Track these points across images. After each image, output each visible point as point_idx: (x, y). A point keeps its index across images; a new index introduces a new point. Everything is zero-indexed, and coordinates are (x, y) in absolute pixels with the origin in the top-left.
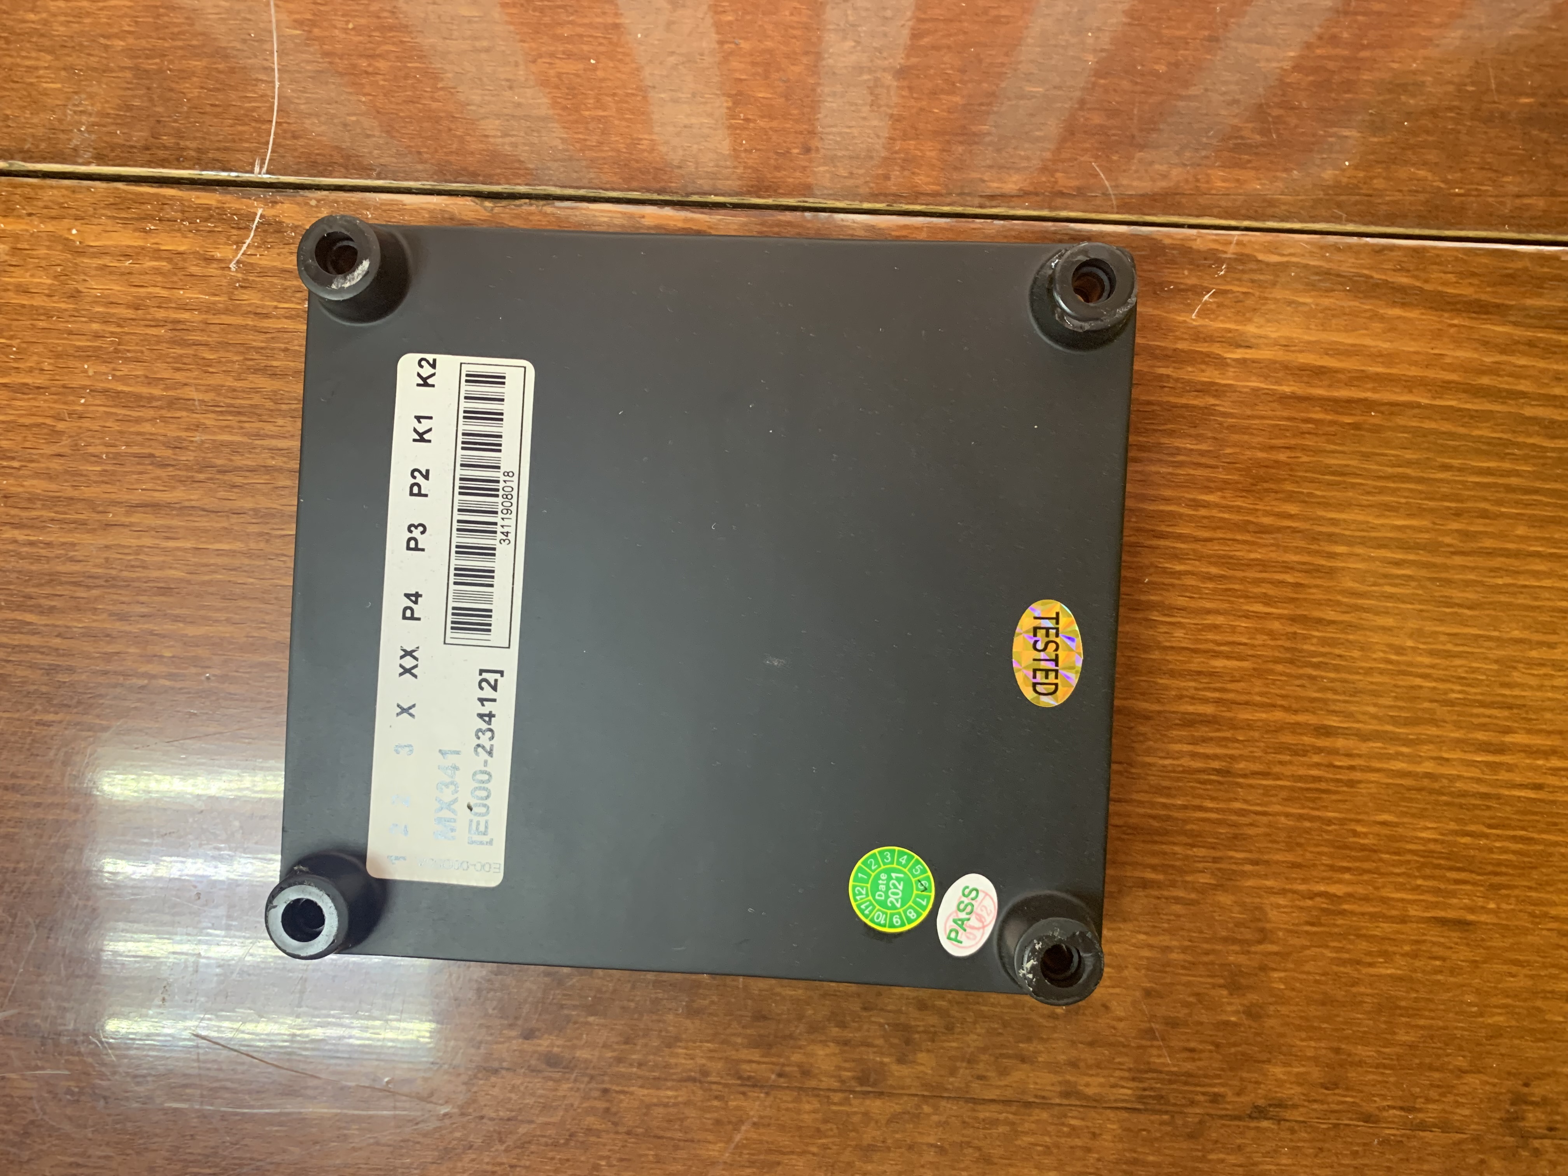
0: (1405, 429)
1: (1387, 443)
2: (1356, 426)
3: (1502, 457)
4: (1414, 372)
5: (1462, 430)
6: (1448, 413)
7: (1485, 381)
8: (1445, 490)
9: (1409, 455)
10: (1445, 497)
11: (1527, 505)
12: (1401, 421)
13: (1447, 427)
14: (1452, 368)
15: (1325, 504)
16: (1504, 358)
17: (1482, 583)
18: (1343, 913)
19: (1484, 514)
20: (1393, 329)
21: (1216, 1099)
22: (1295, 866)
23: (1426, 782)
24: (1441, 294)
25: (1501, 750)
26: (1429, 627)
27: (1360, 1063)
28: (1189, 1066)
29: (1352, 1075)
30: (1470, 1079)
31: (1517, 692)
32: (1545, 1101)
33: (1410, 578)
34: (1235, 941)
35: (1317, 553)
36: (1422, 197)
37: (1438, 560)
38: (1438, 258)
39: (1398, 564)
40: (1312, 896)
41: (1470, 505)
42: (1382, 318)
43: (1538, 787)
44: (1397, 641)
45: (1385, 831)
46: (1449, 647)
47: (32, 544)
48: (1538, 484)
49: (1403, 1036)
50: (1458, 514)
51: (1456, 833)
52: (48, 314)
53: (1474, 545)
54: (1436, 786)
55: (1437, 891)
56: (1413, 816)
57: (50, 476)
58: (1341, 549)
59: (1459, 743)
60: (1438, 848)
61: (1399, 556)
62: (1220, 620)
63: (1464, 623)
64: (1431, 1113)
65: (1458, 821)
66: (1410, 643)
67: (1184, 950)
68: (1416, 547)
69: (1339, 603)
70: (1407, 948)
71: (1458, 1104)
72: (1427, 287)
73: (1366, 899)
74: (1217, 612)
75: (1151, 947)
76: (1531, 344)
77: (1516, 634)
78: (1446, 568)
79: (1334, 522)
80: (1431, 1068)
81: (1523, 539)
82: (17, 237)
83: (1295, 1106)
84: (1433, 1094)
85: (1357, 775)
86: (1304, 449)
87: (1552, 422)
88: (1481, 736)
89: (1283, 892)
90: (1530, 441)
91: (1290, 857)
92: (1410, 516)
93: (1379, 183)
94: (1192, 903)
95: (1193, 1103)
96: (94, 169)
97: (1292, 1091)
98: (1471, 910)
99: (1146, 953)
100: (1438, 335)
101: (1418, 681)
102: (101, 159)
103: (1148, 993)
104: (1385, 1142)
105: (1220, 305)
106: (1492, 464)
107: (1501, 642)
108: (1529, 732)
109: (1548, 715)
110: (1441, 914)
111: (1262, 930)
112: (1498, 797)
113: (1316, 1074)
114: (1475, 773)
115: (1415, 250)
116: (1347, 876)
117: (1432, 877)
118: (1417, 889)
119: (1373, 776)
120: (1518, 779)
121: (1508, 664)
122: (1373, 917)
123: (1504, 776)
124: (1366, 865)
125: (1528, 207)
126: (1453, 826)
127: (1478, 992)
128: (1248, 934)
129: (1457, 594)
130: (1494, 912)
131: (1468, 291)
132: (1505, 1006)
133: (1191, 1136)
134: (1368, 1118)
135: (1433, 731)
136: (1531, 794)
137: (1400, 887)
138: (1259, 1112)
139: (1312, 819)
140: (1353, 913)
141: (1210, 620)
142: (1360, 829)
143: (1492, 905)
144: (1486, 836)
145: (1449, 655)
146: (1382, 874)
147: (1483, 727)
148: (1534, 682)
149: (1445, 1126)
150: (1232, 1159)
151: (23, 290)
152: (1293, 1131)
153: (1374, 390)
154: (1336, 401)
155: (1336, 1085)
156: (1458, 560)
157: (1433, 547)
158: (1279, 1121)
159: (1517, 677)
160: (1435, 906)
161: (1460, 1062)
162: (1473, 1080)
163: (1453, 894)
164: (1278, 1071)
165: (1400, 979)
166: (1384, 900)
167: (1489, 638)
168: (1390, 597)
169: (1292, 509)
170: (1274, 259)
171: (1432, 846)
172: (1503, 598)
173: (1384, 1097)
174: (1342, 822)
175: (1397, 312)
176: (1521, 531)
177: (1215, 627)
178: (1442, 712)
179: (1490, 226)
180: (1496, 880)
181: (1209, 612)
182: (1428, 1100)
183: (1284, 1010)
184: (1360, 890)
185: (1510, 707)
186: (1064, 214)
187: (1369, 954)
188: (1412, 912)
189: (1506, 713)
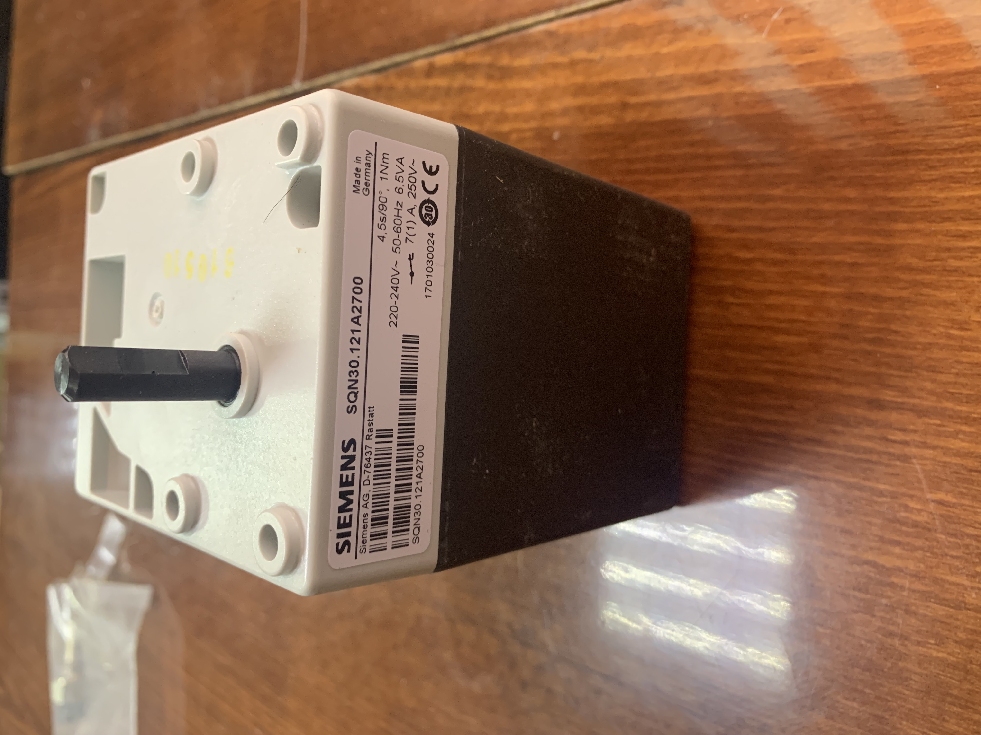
1: (955, 114)
12: (970, 88)
39: (965, 236)
40: (860, 563)
44: (961, 317)
45: (940, 510)
58: (900, 227)
61: (965, 227)
62: (781, 300)
69: (897, 280)
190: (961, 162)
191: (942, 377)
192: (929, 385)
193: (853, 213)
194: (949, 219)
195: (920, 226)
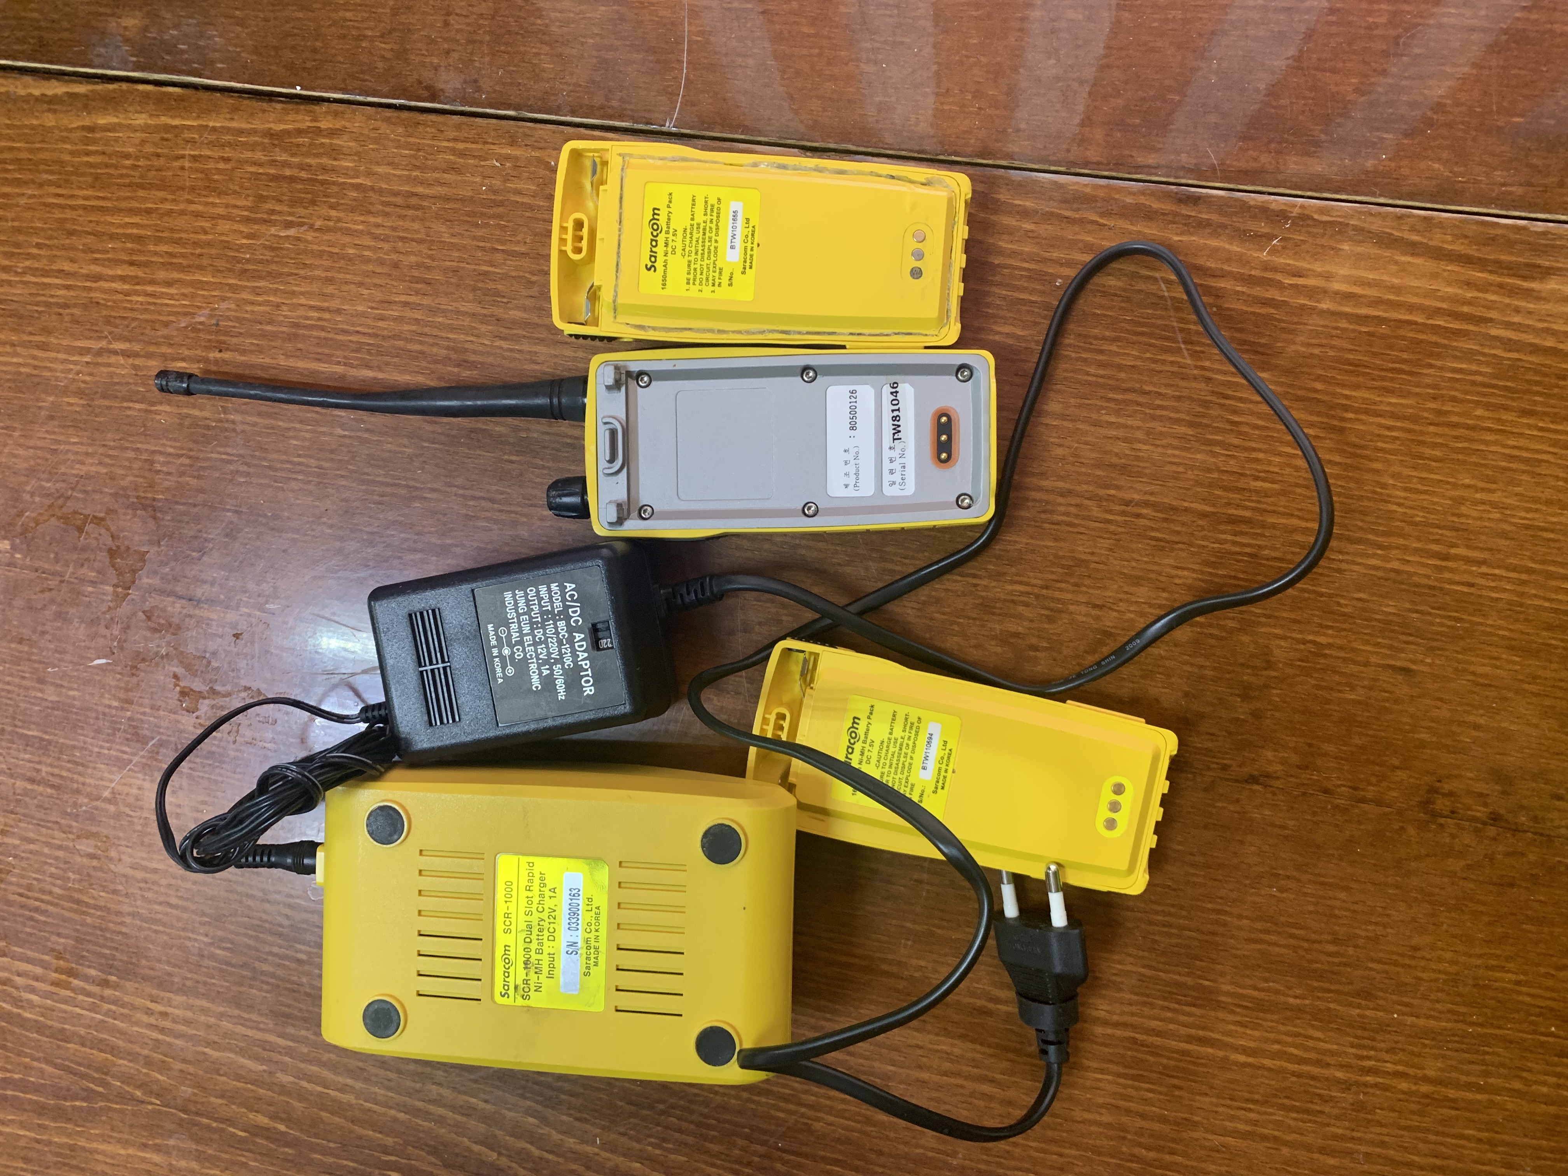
0: (1404, 338)
1: (1391, 347)
2: (1370, 334)
3: (1470, 361)
4: (1414, 300)
5: (1445, 342)
6: (1435, 329)
7: (1465, 309)
8: (1428, 380)
9: (1405, 356)
10: (1428, 386)
11: (1485, 395)
12: (1401, 332)
13: (1434, 338)
14: (1442, 299)
15: (1343, 385)
16: (1481, 295)
17: (1447, 446)
18: (1325, 656)
19: (1454, 399)
20: (1404, 270)
21: (1225, 768)
22: (1295, 621)
23: (1392, 575)
24: (1440, 249)
25: (1446, 557)
26: (1407, 472)
27: (1325, 755)
28: (1209, 745)
29: (1319, 762)
30: (1399, 773)
31: (1463, 520)
32: (1451, 794)
33: (1397, 438)
34: (1248, 667)
35: (1333, 417)
36: (1434, 182)
37: (1417, 428)
38: (1441, 225)
39: (1389, 428)
40: (1305, 642)
41: (1444, 392)
42: (1396, 263)
43: (1472, 585)
44: (1382, 480)
45: (1360, 604)
46: (1419, 487)
47: (511, 350)
48: (1494, 382)
49: (1357, 740)
50: (1434, 398)
51: (1409, 610)
52: (531, 208)
53: (1442, 419)
54: (1399, 578)
55: (1390, 647)
56: (1381, 596)
57: (524, 309)
58: (1351, 415)
59: (1416, 551)
60: (1395, 619)
61: (1390, 423)
62: (1261, 456)
63: (1431, 471)
64: (1371, 792)
65: (1412, 602)
66: (1391, 482)
67: (1215, 669)
68: (1404, 418)
69: (1345, 451)
70: (1366, 683)
71: (1389, 788)
72: (1431, 243)
73: (1341, 648)
74: (1260, 450)
75: (1192, 665)
76: (1501, 286)
77: (1467, 481)
78: (1422, 433)
79: (1347, 397)
80: (1373, 763)
81: (1479, 418)
82: (517, 159)
83: (1278, 778)
84: (1374, 780)
85: (1344, 566)
86: (1332, 347)
87: (1510, 340)
88: (1435, 547)
89: (1284, 638)
90: (1493, 352)
91: (1292, 615)
92: (1404, 397)
93: (1405, 171)
94: (1222, 639)
95: (1209, 769)
96: (568, 119)
97: (1278, 768)
98: (1414, 662)
99: (1187, 668)
100: (1435, 276)
101: (1395, 507)
102: (573, 113)
103: (1186, 695)
104: (1336, 807)
105: (1284, 248)
106: (1464, 366)
107: (1455, 486)
108: (1468, 547)
109: (1483, 538)
110: (1392, 662)
111: (1268, 662)
112: (1441, 589)
113: (1294, 759)
114: (1427, 571)
115: (1425, 218)
116: (1330, 632)
117: (1390, 638)
118: (1377, 645)
119: (1356, 568)
120: (1457, 578)
121: (1459, 501)
122: (1344, 659)
123: (1447, 575)
124: (1345, 626)
125: (1511, 193)
126: (1408, 605)
127: (1412, 716)
128: (1257, 663)
129: (1428, 452)
130: (1430, 665)
131: (1459, 247)
132: (1429, 728)
133: (1205, 790)
134: (1326, 791)
135: (1401, 541)
136: (1465, 589)
137: (1367, 643)
138: (1253, 779)
139: (1309, 592)
140: (1331, 656)
141: (1254, 455)
142: (1342, 601)
143: (1429, 660)
144: (1430, 614)
145: (1417, 491)
146: (1354, 633)
147: (1437, 542)
148: (1475, 514)
149: (1379, 803)
150: (1232, 807)
151: (518, 192)
152: (1274, 794)
153: (1386, 311)
154: (1358, 316)
155: (1307, 768)
156: (1432, 429)
157: (1414, 419)
158: (1266, 786)
159: (1464, 509)
160: (1389, 657)
161: (1396, 762)
162: (1401, 775)
163: (1402, 650)
164: (1269, 754)
165: (1359, 702)
166: (1354, 650)
167: (1448, 483)
168: (1381, 450)
169: (1319, 386)
170: (1325, 218)
171: (1391, 618)
172: (1460, 457)
173: (1339, 778)
174: (1330, 596)
175: (1408, 259)
176: (1479, 412)
177: (1257, 460)
178: (1408, 529)
179: (1480, 204)
180: (1435, 644)
181: (1254, 450)
182: (1370, 784)
183: (1277, 715)
184: (1338, 641)
185: (1457, 530)
186: (1183, 181)
187: (1339, 684)
188: (1373, 659)
189: (1454, 534)
190: (1392, 380)
191: (1368, 518)
192: (1360, 524)
193: (1319, 401)
194: (1381, 416)
195: (1362, 417)
